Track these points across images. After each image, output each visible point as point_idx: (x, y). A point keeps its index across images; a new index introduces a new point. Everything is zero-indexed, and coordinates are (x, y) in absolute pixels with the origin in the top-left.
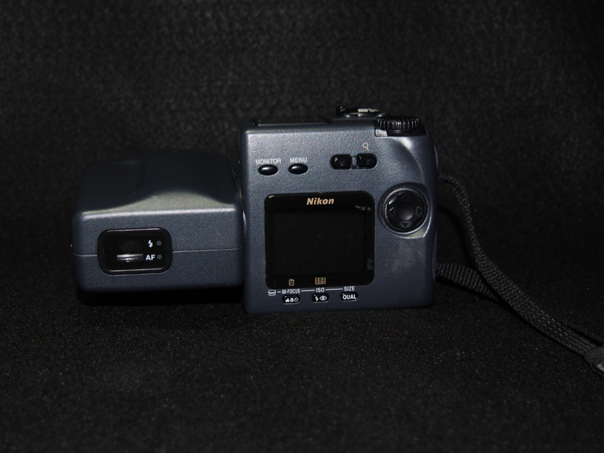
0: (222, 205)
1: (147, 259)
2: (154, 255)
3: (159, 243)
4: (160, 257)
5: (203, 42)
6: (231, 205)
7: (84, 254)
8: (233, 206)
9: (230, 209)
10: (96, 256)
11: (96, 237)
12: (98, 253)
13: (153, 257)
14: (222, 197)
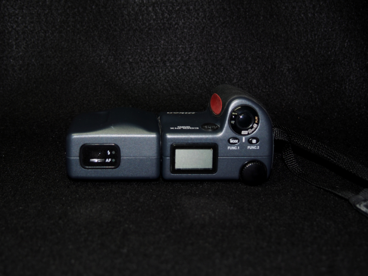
0: (149, 133)
1: (106, 161)
2: (111, 159)
3: (113, 152)
4: (114, 160)
5: (147, 24)
6: (154, 133)
7: (72, 157)
8: (155, 133)
9: (153, 135)
10: (79, 158)
11: (79, 148)
12: (80, 157)
13: (110, 160)
14: (149, 129)
